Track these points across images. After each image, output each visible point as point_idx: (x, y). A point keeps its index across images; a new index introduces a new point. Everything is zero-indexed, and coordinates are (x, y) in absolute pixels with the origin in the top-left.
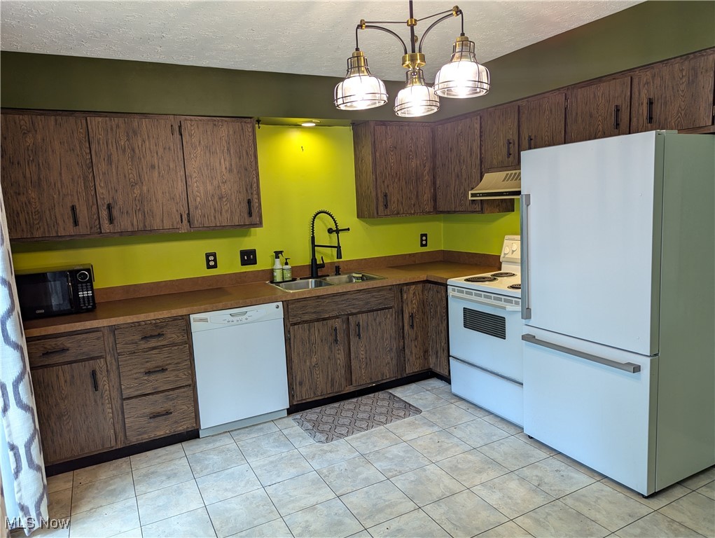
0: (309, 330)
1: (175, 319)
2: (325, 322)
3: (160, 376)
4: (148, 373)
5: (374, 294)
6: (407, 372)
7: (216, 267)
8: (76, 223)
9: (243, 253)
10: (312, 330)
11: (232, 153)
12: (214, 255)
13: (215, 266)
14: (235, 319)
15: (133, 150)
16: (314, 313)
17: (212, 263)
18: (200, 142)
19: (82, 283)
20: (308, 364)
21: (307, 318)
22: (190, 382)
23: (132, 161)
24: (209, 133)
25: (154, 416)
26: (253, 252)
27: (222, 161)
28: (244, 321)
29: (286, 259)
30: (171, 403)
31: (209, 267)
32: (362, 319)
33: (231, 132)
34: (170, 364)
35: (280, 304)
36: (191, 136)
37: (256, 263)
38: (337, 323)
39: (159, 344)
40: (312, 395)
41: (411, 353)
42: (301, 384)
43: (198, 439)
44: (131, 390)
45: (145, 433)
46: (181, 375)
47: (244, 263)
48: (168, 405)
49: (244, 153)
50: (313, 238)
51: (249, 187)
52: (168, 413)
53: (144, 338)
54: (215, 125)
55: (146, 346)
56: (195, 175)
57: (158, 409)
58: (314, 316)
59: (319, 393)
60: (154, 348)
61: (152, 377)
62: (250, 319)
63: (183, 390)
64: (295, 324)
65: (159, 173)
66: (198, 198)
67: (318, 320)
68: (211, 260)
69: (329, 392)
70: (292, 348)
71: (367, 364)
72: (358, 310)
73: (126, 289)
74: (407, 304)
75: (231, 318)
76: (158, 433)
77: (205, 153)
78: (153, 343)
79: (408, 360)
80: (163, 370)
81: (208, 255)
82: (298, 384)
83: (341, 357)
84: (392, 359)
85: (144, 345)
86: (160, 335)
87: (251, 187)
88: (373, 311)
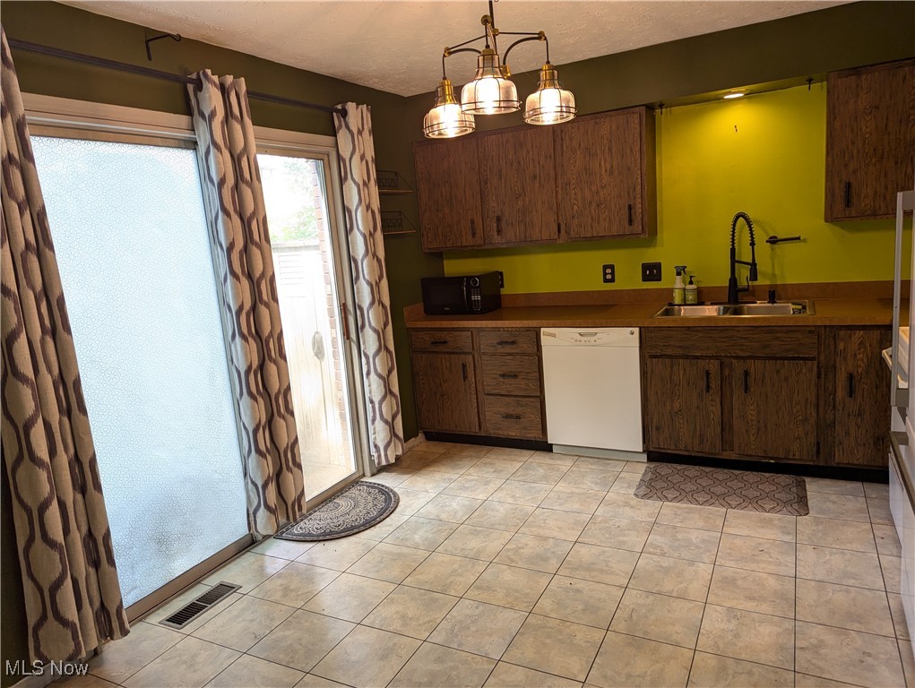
0: (671, 368)
1: (528, 329)
2: (694, 361)
3: (513, 381)
4: (503, 376)
5: (779, 335)
6: (837, 460)
7: (614, 281)
8: (474, 234)
9: (645, 267)
10: (675, 368)
11: (613, 151)
12: (612, 267)
13: (612, 280)
14: (583, 339)
15: (519, 163)
16: (680, 347)
17: (609, 277)
18: (580, 145)
19: (473, 288)
20: (668, 407)
21: (669, 351)
22: (539, 394)
23: (518, 174)
24: (589, 133)
25: (508, 416)
26: (658, 266)
27: (603, 162)
28: (592, 343)
29: (691, 277)
30: (521, 409)
31: (606, 281)
32: (755, 367)
33: (614, 128)
34: (521, 372)
35: (636, 330)
36: (571, 139)
37: (660, 280)
38: (713, 366)
39: (512, 351)
40: (673, 447)
41: (847, 433)
42: (658, 429)
43: (551, 454)
44: (491, 388)
45: (499, 429)
46: (531, 385)
47: (646, 278)
48: (519, 410)
49: (628, 151)
50: (733, 250)
51: (631, 190)
52: (518, 417)
53: (501, 343)
54: (596, 123)
55: (502, 350)
56: (574, 181)
57: (510, 411)
58: (680, 352)
59: (682, 447)
60: (510, 354)
61: (507, 381)
62: (599, 342)
63: (531, 400)
64: (655, 357)
65: (540, 182)
66: (576, 207)
67: (686, 357)
68: (609, 273)
69: (695, 450)
70: (649, 384)
71: (759, 429)
72: (749, 354)
73: (528, 296)
74: (845, 358)
75: (579, 338)
76: (511, 434)
77: (585, 156)
78: (508, 349)
79: (841, 443)
80: (515, 376)
81: (605, 267)
82: (654, 428)
83: (715, 410)
84: (807, 434)
85: (501, 349)
86: (513, 343)
87: (634, 190)
88: (777, 359)
